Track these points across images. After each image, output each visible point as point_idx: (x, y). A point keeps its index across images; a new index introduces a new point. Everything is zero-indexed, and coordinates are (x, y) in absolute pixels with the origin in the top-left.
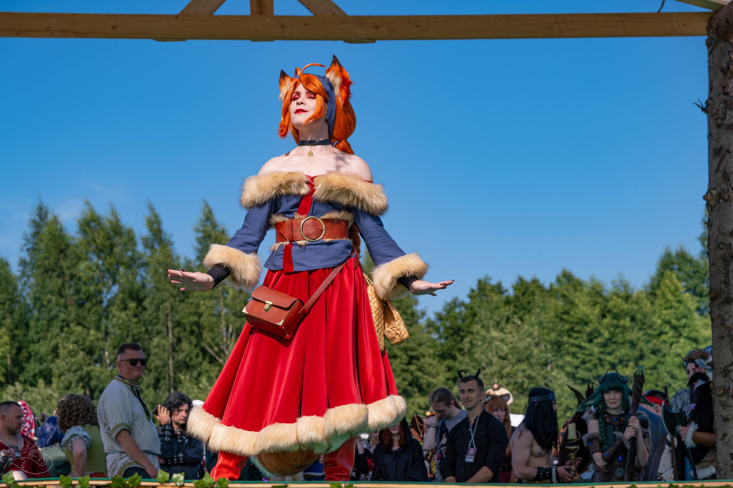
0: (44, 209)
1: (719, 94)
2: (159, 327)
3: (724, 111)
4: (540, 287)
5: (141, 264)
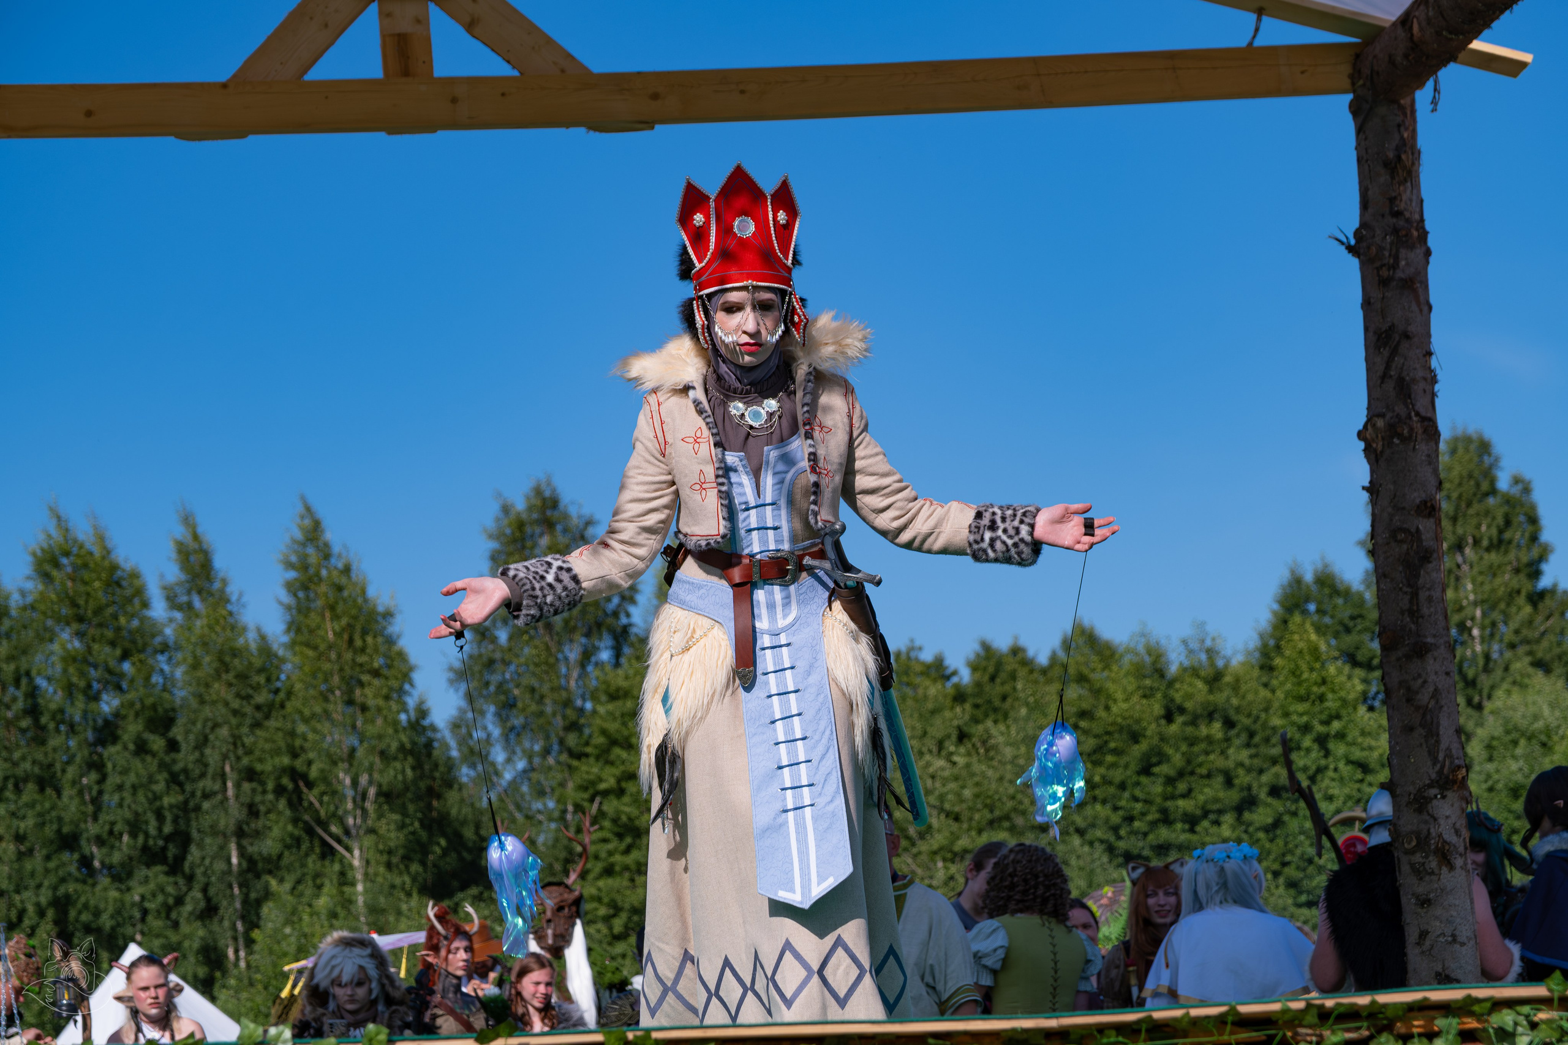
1: (1383, 216)
2: (207, 784)
3: (1394, 251)
4: (1027, 663)
5: (159, 647)
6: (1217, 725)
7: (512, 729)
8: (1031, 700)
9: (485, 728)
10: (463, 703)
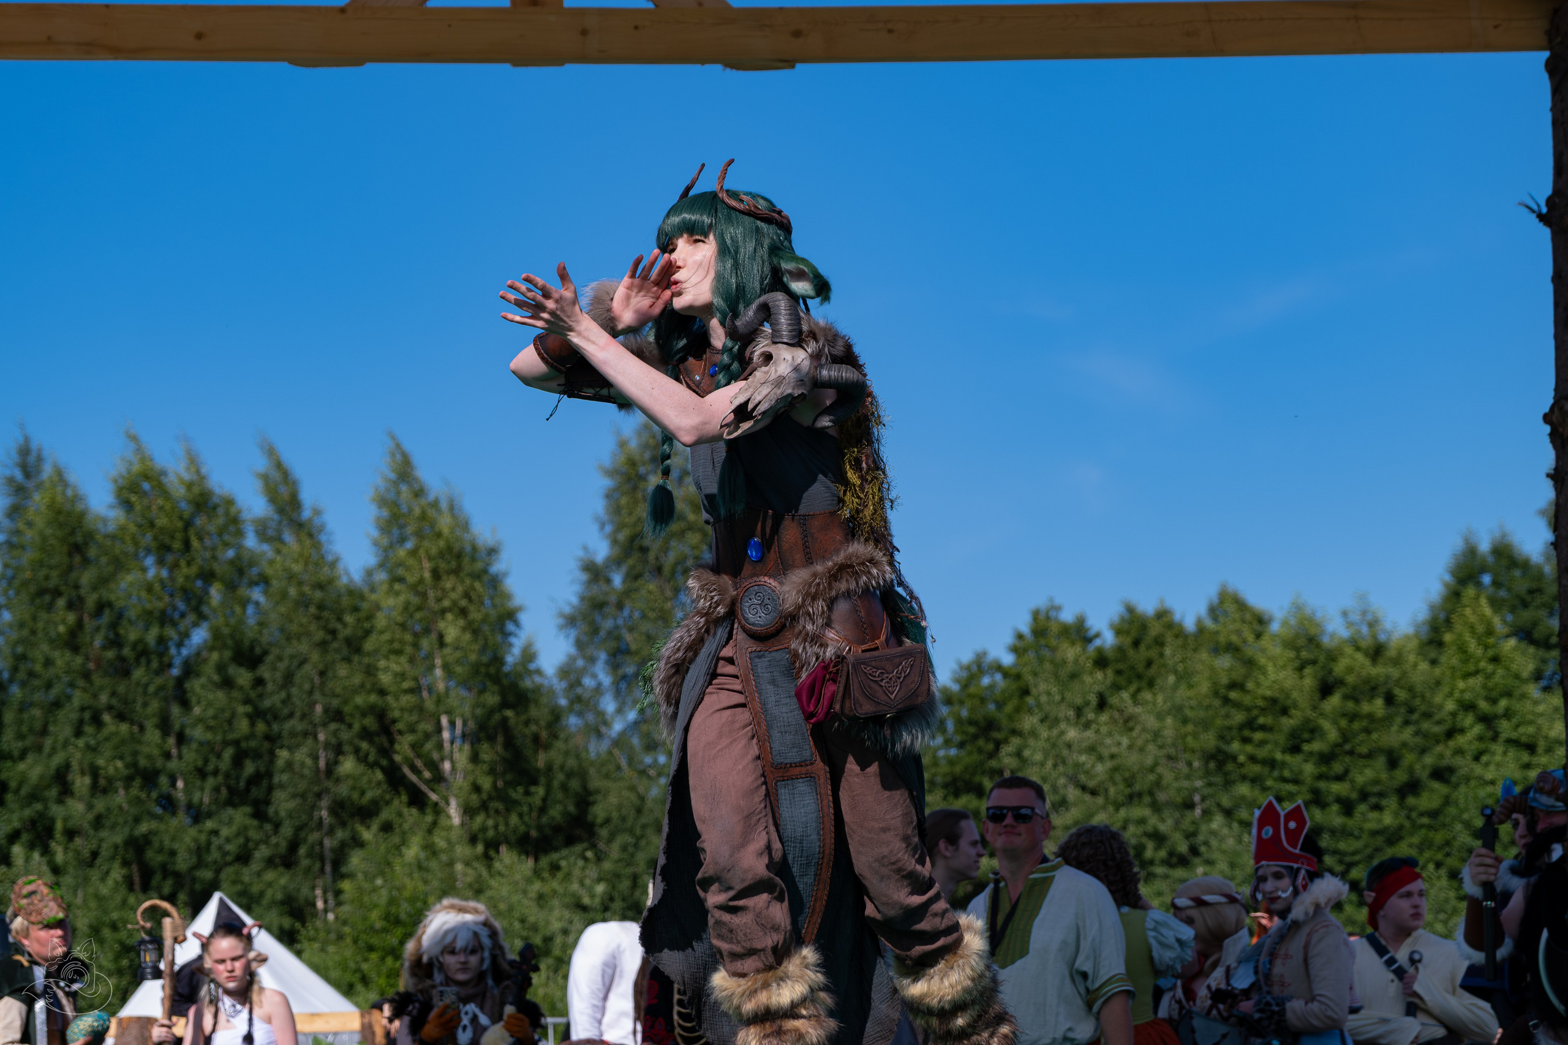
0: (34, 454)
4: (1174, 628)
5: (255, 579)
6: (1379, 702)
7: (624, 677)
8: (1180, 668)
9: (594, 676)
10: (573, 650)
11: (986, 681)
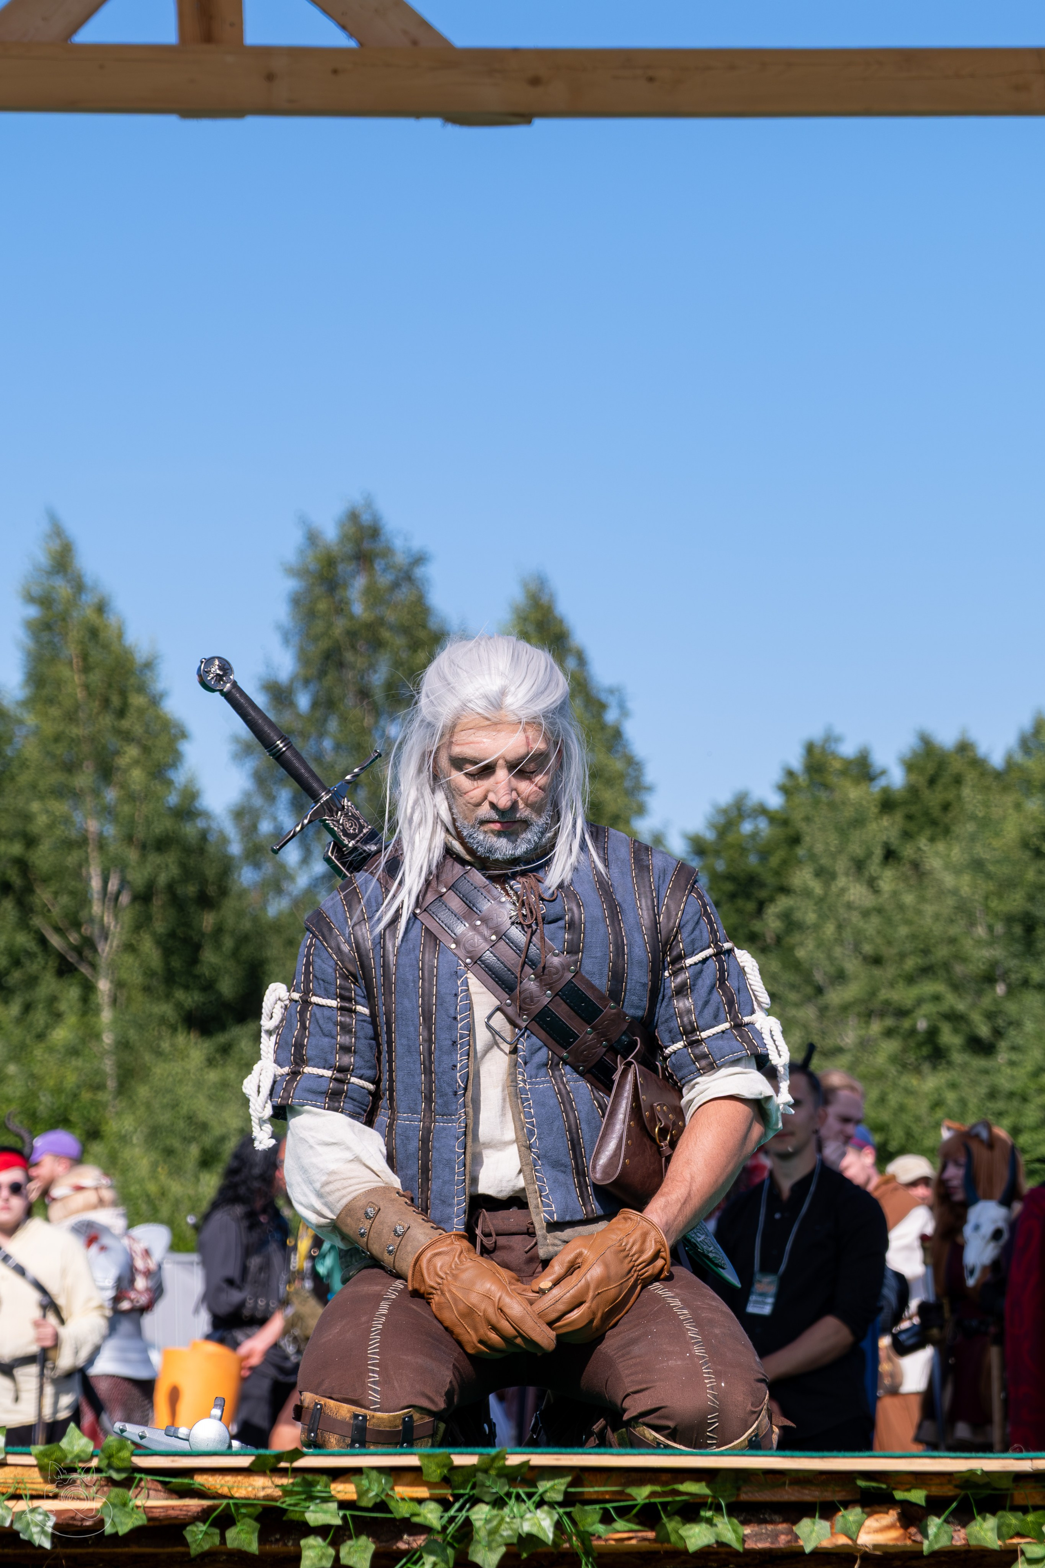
4: (978, 764)
8: (980, 812)
9: (274, 818)
10: (250, 786)
11: (747, 827)
